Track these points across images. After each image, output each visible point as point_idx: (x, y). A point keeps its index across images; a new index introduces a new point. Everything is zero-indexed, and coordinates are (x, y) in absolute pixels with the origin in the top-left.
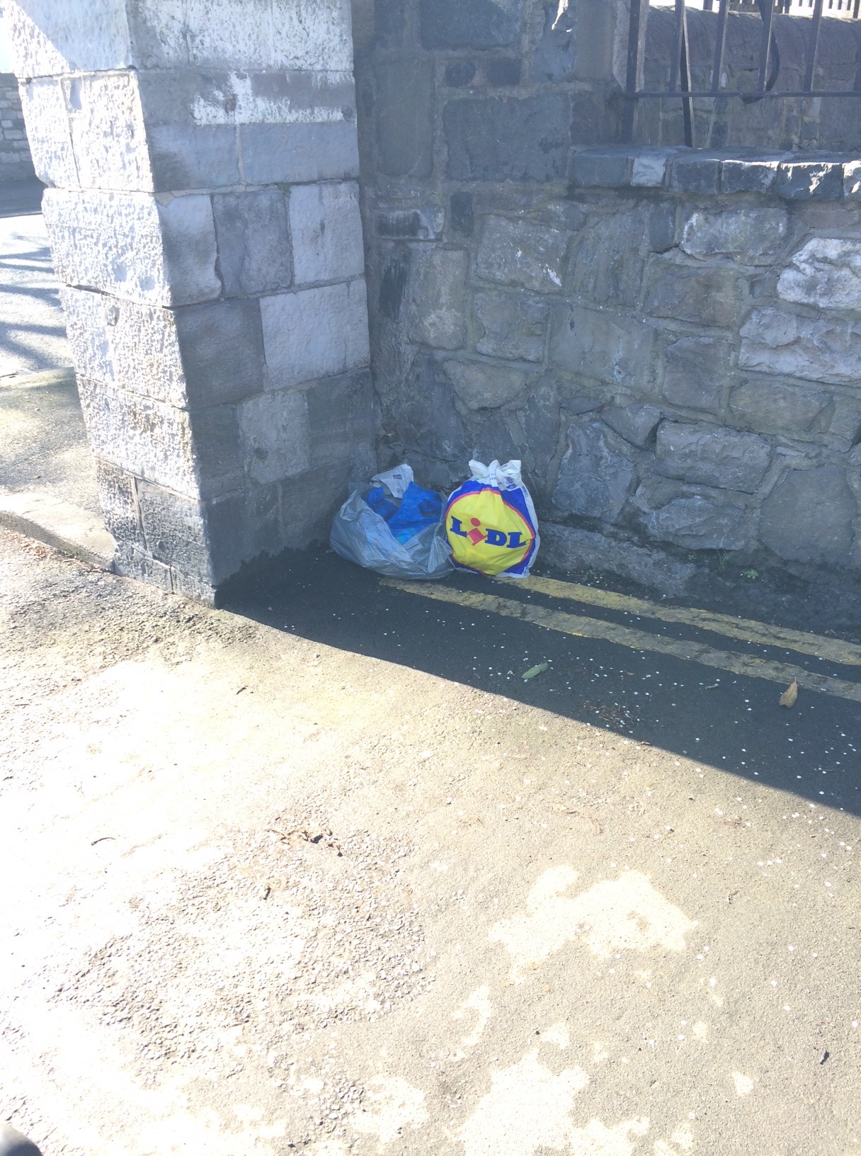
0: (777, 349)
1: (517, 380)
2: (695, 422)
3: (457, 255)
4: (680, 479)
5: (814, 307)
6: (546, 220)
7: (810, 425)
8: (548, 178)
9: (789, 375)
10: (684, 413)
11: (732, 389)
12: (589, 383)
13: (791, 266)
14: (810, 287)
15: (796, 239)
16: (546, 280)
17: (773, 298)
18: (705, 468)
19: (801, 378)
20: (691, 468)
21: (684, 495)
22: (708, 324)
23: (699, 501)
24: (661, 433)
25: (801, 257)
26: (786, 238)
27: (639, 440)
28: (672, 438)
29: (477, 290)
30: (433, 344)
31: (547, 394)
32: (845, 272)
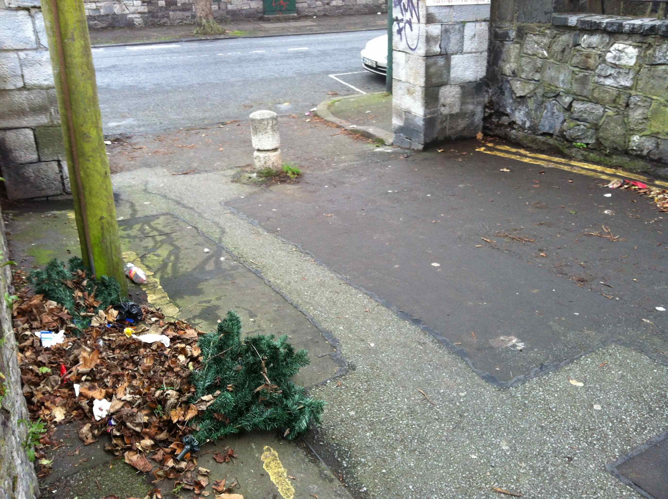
0: (606, 77)
1: (532, 87)
2: (583, 100)
3: (518, 46)
4: (577, 120)
5: (615, 64)
6: (544, 35)
7: (614, 101)
8: (546, 22)
9: (609, 85)
10: (580, 98)
11: (593, 89)
12: (553, 88)
13: (610, 51)
14: (614, 58)
15: (611, 44)
16: (543, 54)
17: (604, 61)
18: (585, 116)
19: (612, 86)
20: (581, 116)
21: (578, 125)
22: (587, 69)
23: (582, 127)
24: (573, 104)
25: (612, 49)
26: (608, 43)
27: (566, 106)
28: (577, 106)
29: (522, 57)
30: (508, 74)
31: (540, 91)
32: (624, 54)
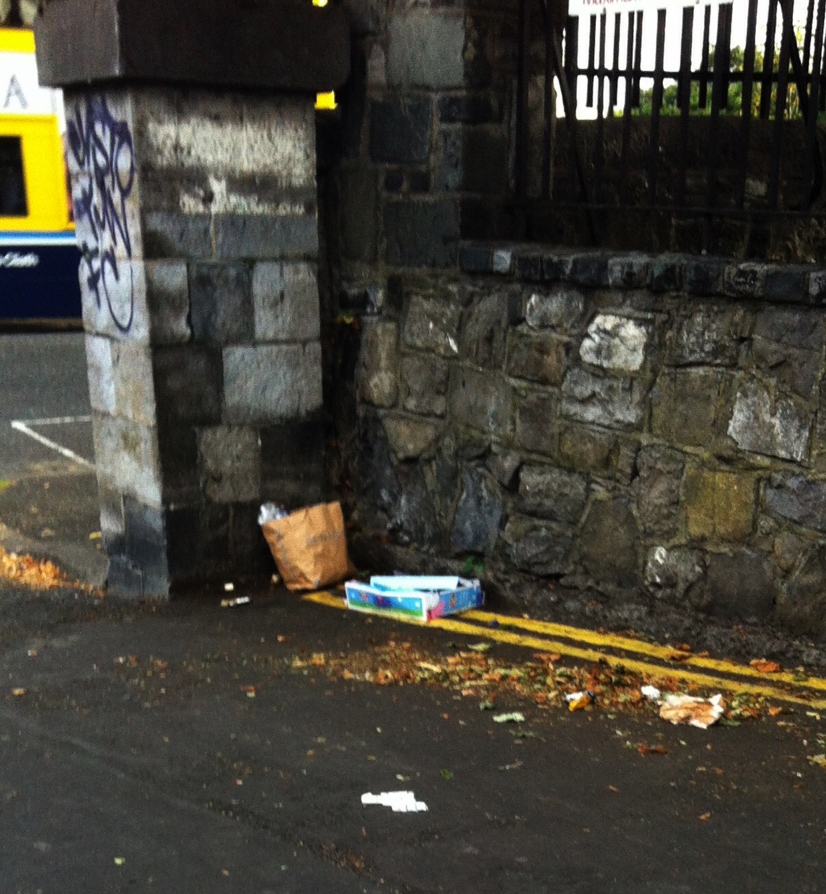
0: (585, 401)
1: (430, 432)
2: (542, 464)
3: (391, 326)
4: (533, 514)
5: (600, 367)
6: (447, 297)
7: (606, 462)
8: (447, 264)
9: (593, 423)
10: (534, 457)
11: (560, 434)
12: (475, 433)
13: (588, 336)
14: (598, 351)
15: (589, 315)
16: (448, 348)
17: (578, 360)
18: (548, 503)
19: (599, 425)
20: (540, 505)
21: (536, 528)
22: (544, 381)
23: (543, 532)
24: (523, 475)
25: (592, 328)
26: (583, 315)
27: (506, 481)
28: (530, 479)
29: (404, 355)
30: (376, 402)
31: (449, 443)
32: (617, 341)
